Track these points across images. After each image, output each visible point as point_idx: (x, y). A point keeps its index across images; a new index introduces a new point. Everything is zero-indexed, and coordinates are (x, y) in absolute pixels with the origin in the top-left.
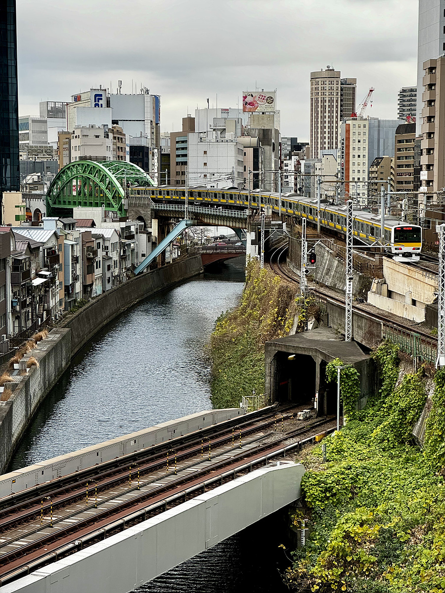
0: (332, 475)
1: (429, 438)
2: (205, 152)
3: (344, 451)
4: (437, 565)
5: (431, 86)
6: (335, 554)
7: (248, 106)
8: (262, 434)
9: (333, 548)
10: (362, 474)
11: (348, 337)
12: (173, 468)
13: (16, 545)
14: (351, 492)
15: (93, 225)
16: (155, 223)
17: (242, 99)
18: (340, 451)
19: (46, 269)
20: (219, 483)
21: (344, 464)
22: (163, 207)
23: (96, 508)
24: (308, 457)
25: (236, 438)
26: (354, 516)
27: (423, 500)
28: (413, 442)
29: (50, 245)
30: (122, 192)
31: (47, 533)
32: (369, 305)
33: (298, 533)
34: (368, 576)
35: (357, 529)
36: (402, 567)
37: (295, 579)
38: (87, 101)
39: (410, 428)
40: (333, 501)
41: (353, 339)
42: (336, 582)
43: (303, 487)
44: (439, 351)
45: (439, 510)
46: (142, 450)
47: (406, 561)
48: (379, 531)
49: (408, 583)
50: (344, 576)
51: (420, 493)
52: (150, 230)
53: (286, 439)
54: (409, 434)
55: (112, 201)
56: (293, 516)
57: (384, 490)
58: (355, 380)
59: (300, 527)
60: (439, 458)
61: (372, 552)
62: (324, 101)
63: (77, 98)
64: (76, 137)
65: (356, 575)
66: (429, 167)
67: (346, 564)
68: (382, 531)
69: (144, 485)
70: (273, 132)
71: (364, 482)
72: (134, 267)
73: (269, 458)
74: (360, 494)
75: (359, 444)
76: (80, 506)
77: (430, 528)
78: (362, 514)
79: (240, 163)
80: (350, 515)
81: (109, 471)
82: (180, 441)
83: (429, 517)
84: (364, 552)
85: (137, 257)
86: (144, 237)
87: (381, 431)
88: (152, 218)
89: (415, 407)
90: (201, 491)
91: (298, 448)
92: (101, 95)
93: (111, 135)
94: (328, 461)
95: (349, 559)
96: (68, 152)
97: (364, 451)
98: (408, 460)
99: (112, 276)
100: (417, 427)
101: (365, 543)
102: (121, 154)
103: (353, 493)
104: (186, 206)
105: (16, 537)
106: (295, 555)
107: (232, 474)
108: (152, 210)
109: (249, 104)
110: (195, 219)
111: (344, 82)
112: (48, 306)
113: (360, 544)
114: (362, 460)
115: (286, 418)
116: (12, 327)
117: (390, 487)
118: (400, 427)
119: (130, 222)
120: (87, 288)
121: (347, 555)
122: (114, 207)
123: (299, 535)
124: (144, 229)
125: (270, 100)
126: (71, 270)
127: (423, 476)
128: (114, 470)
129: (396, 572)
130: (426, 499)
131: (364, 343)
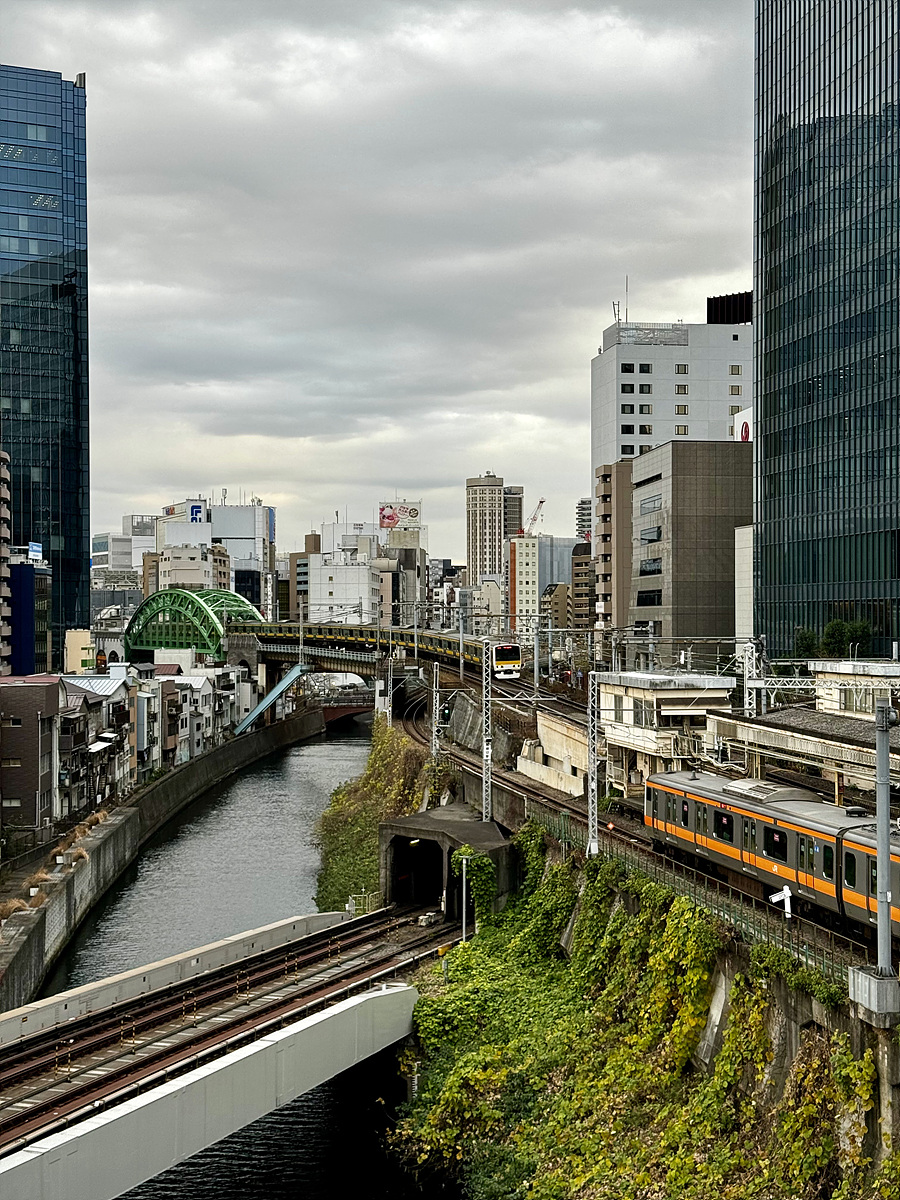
0: (453, 1002)
1: (578, 950)
2: (331, 578)
3: (472, 969)
4: (578, 1122)
5: (605, 498)
6: (449, 1110)
7: (387, 520)
8: (369, 947)
9: (447, 1102)
10: (493, 999)
11: (486, 817)
12: (244, 997)
13: (18, 1107)
14: (477, 1023)
15: (179, 672)
16: (262, 669)
17: (379, 511)
18: (466, 969)
19: (111, 729)
20: (302, 1015)
21: (470, 986)
22: (273, 648)
23: (134, 1054)
24: (425, 977)
25: (334, 953)
26: (476, 1057)
27: (565, 1033)
28: (562, 955)
29: (117, 699)
30: (221, 629)
31: (60, 1090)
32: (519, 773)
33: (408, 1080)
34: (491, 1138)
35: (479, 1075)
36: (534, 1125)
37: (397, 1145)
38: (183, 513)
39: (557, 936)
40: (454, 1037)
41: (492, 819)
42: (450, 1147)
43: (415, 1019)
44: (590, 836)
45: (583, 1046)
46: (207, 972)
47: (540, 1116)
48: (507, 1076)
49: (540, 1147)
50: (460, 1139)
51: (563, 1023)
52: (255, 678)
53: (400, 953)
54: (556, 944)
55: (208, 640)
56: (400, 1059)
57: (519, 1021)
58: (489, 873)
59: (410, 1073)
60: (588, 975)
61: (498, 1104)
62: (483, 514)
63: (170, 511)
64: (165, 559)
65: (477, 1137)
66: (605, 597)
67: (464, 1123)
68: (510, 1076)
69: (203, 1021)
70: (418, 552)
71: (494, 1010)
72: (234, 725)
73: (374, 980)
74: (488, 1026)
75: (492, 958)
76: (112, 1052)
77: (571, 1071)
78: (488, 1053)
79: (375, 591)
80: (470, 1055)
81: (159, 1002)
82: (261, 958)
83: (571, 1056)
84: (488, 1105)
85: (239, 713)
86: (248, 686)
87: (521, 941)
88: (258, 662)
89: (563, 908)
90: (277, 1026)
91: (414, 965)
92: (200, 507)
93: (210, 557)
94: (451, 982)
95: (467, 1115)
96: (154, 578)
97: (498, 968)
98: (553, 978)
99: (204, 738)
100: (565, 936)
101: (489, 1093)
102: (224, 581)
103: (480, 1025)
104: (301, 647)
105: (17, 1097)
106: (400, 1111)
107: (322, 1003)
108: (258, 652)
109: (387, 519)
110: (312, 664)
111: (508, 491)
112: (113, 779)
113: (482, 1095)
114: (494, 980)
115: (402, 925)
116: (59, 809)
117: (526, 1016)
118: (545, 935)
119: (228, 668)
120: (168, 754)
121: (465, 1110)
122: (209, 648)
123: (409, 1083)
124: (248, 677)
125: (414, 513)
126: (146, 731)
127: (569, 1001)
128: (166, 1000)
129: (526, 1132)
130: (568, 1032)
131: (505, 824)
